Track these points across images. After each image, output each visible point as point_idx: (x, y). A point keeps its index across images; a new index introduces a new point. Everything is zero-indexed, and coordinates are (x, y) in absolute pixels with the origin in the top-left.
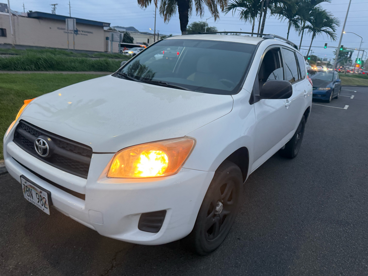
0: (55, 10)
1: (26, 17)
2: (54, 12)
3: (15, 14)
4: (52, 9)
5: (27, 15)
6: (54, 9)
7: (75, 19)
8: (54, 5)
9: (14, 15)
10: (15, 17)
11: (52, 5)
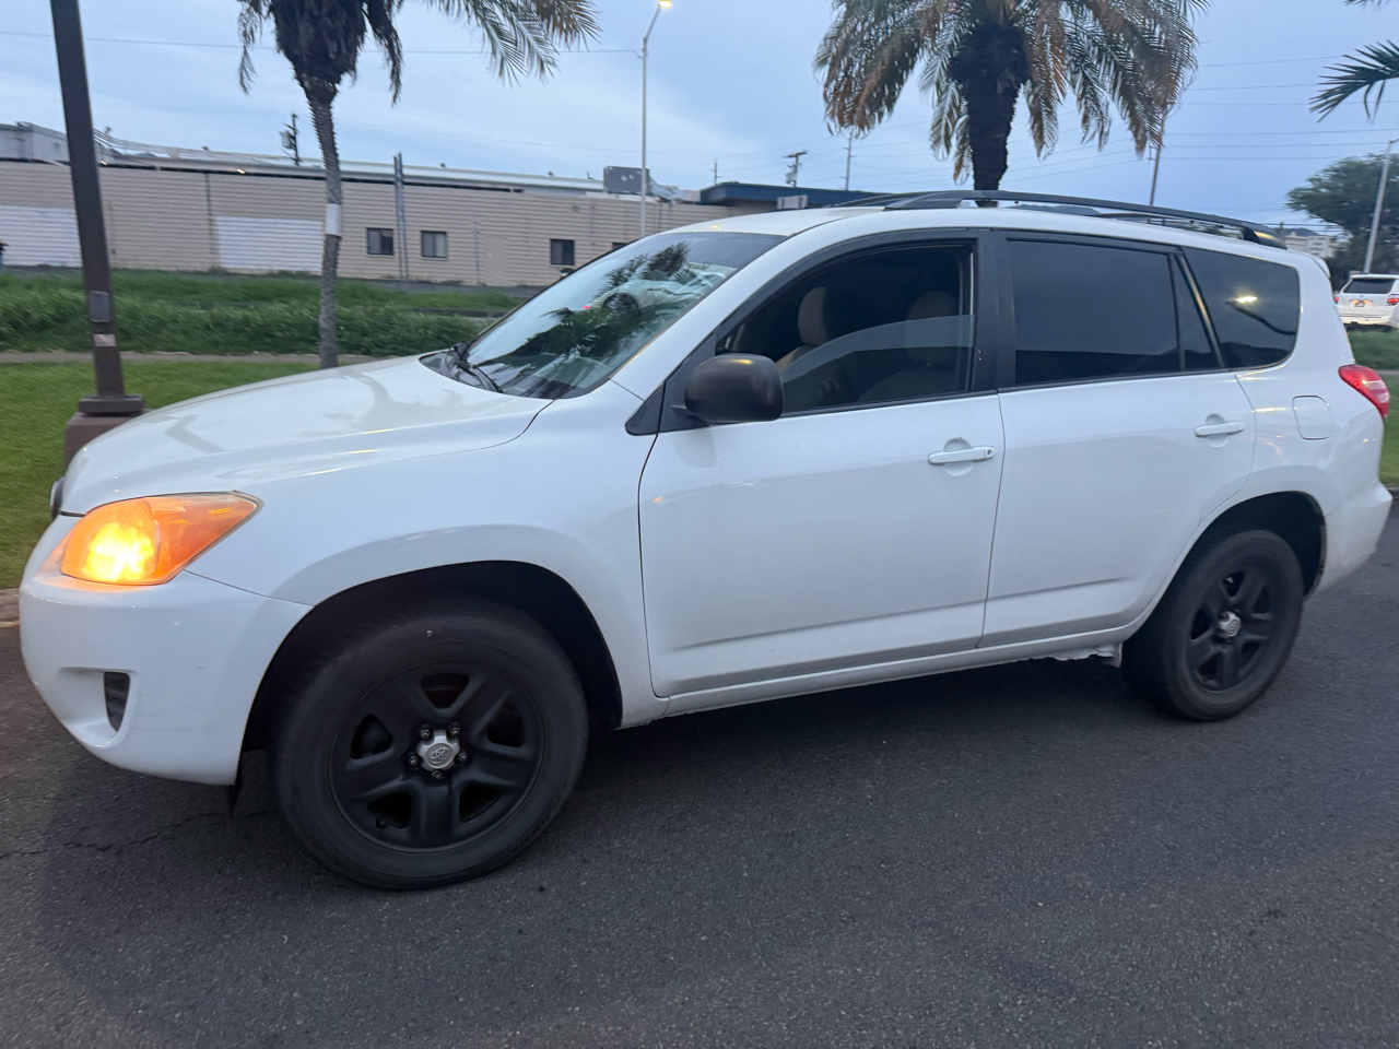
0: (796, 171)
1: (697, 203)
2: (793, 178)
3: (668, 198)
4: (789, 170)
5: (697, 198)
6: (795, 168)
7: (805, 197)
8: (797, 156)
9: (663, 200)
10: (665, 206)
11: (791, 157)
